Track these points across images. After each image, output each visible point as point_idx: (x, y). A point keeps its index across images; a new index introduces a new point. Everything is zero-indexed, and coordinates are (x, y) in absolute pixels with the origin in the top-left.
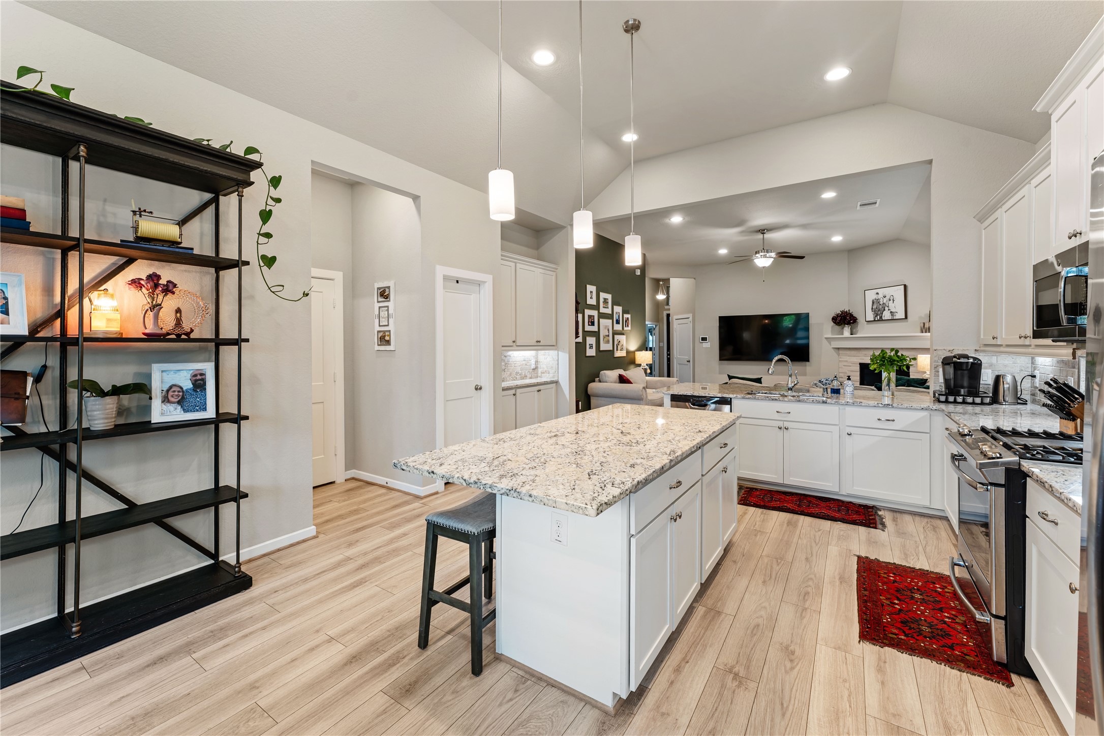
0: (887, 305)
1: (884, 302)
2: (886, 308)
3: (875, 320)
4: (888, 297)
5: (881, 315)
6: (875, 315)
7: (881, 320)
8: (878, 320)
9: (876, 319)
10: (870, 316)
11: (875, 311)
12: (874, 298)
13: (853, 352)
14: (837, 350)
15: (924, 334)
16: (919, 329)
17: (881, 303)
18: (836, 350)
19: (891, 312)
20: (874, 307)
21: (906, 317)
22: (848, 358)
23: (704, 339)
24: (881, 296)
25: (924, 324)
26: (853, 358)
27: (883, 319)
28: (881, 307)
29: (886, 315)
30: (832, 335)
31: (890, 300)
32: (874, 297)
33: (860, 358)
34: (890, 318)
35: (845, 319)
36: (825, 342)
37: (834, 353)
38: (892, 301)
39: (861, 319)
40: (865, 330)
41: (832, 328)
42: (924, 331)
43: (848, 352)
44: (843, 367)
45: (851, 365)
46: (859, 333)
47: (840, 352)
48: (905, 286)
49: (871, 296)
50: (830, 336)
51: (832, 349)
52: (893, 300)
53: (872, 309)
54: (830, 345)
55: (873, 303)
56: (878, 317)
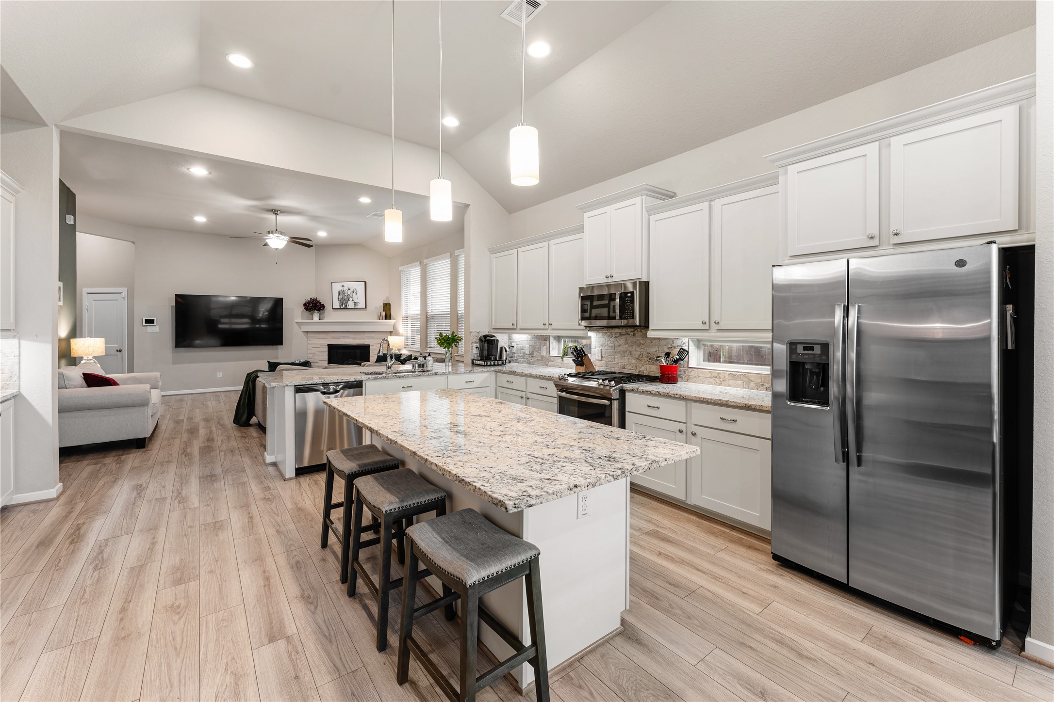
0: (351, 296)
1: (349, 293)
2: (351, 299)
3: (340, 308)
4: (352, 290)
5: (346, 304)
6: (341, 304)
7: (346, 308)
8: (343, 308)
9: (342, 307)
10: (337, 304)
11: (341, 301)
12: (340, 290)
13: (322, 335)
14: (306, 334)
15: (381, 321)
16: (376, 317)
17: (346, 294)
18: (304, 333)
19: (354, 302)
20: (340, 297)
21: (366, 308)
22: (317, 340)
23: (150, 322)
24: (346, 288)
25: (379, 313)
26: (323, 340)
27: (348, 308)
28: (346, 297)
29: (350, 304)
30: (302, 319)
31: (354, 292)
32: (341, 288)
33: (329, 340)
34: (353, 308)
35: (314, 306)
36: (296, 326)
37: (303, 336)
38: (355, 293)
39: (328, 307)
40: (332, 317)
41: (302, 313)
42: (381, 318)
43: (317, 335)
44: (312, 348)
45: (319, 346)
46: (325, 318)
47: (309, 335)
48: (365, 282)
49: (337, 287)
50: (300, 320)
51: (302, 333)
52: (356, 293)
53: (338, 298)
54: (301, 328)
55: (339, 293)
56: (344, 306)
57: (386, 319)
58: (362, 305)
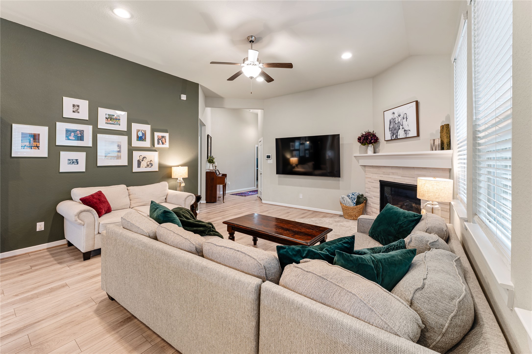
0: (401, 123)
1: (399, 121)
2: (401, 127)
3: (392, 140)
4: (402, 116)
5: (396, 134)
6: (392, 134)
7: (397, 139)
9: (393, 139)
11: (392, 130)
12: (390, 118)
13: (375, 170)
14: (363, 168)
15: (434, 152)
16: (429, 147)
17: (397, 122)
19: (405, 130)
20: (391, 127)
21: (418, 135)
22: (372, 174)
23: (268, 157)
24: (396, 115)
25: (434, 140)
26: (375, 175)
27: (399, 138)
28: (396, 126)
29: (401, 134)
30: (360, 153)
31: (404, 118)
32: (392, 117)
33: (380, 175)
34: (404, 137)
35: (369, 139)
36: (354, 158)
37: (361, 169)
38: (405, 119)
39: (381, 139)
40: (385, 149)
41: (360, 148)
42: (434, 148)
43: (372, 170)
44: (368, 183)
45: (373, 181)
46: (380, 151)
47: (366, 169)
48: (417, 103)
49: (389, 116)
50: (358, 155)
51: (360, 167)
52: (407, 118)
53: (390, 128)
54: (359, 163)
55: (390, 122)
56: (395, 138)
57: (442, 149)
58: (413, 133)
